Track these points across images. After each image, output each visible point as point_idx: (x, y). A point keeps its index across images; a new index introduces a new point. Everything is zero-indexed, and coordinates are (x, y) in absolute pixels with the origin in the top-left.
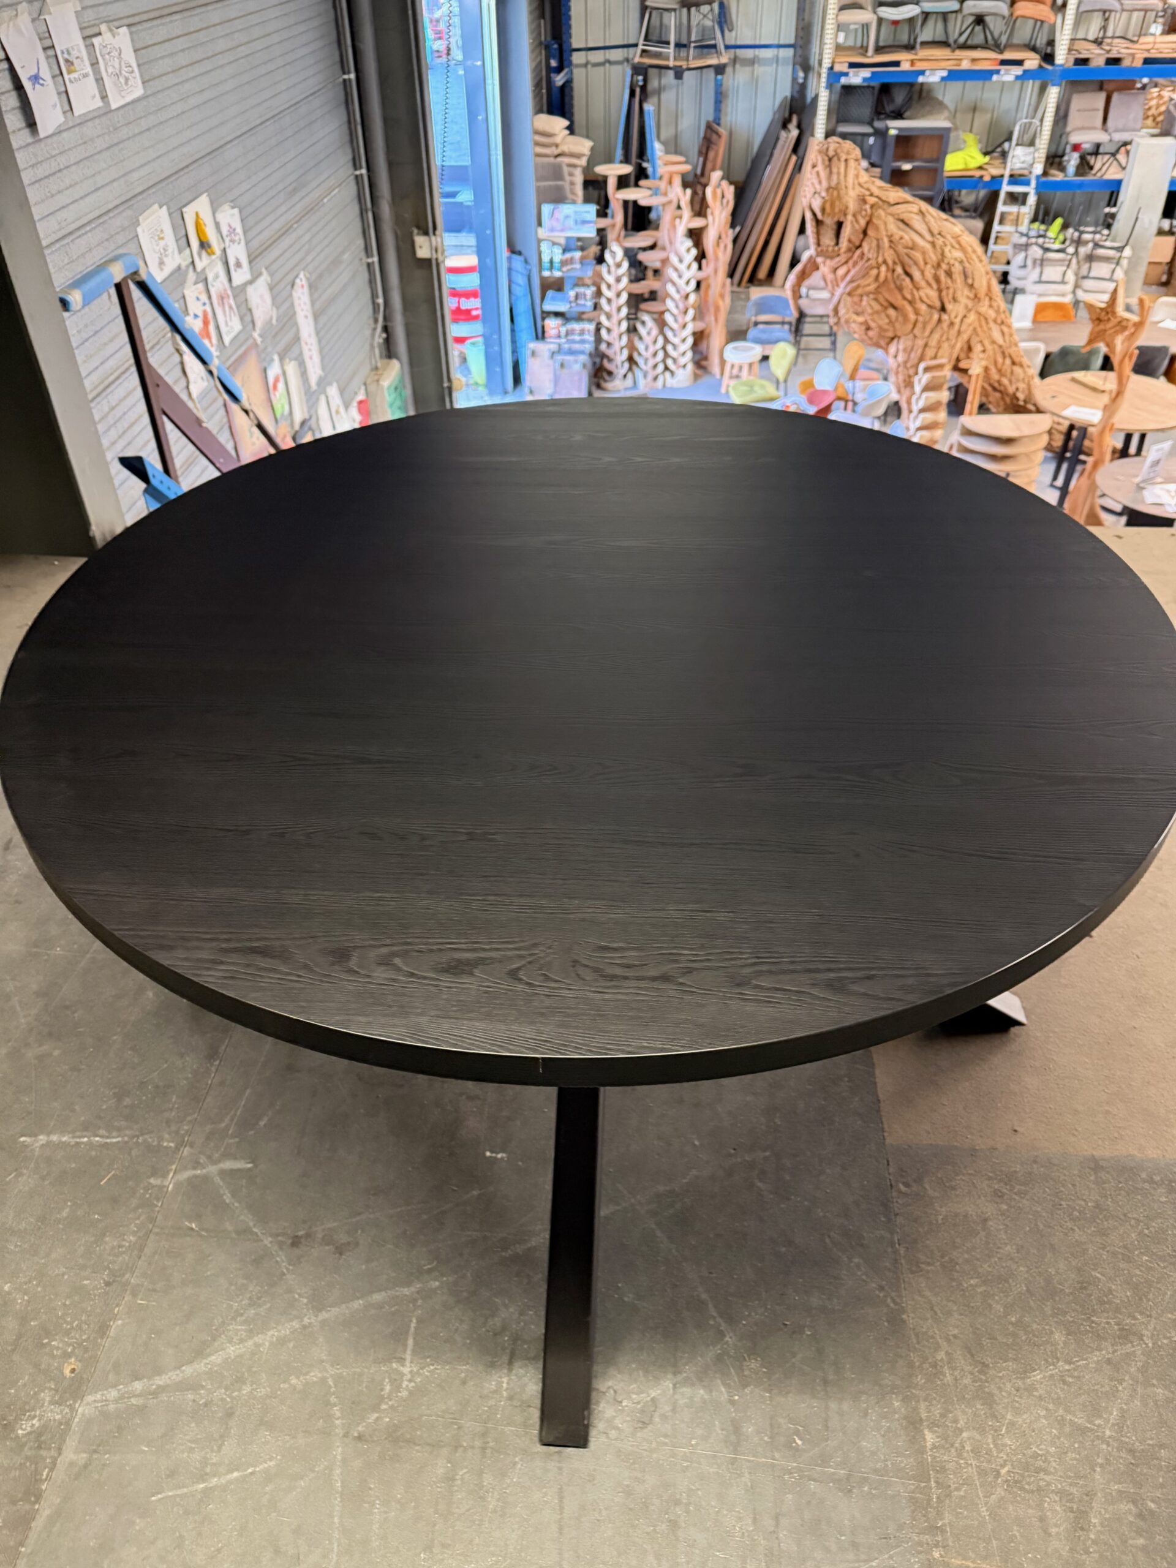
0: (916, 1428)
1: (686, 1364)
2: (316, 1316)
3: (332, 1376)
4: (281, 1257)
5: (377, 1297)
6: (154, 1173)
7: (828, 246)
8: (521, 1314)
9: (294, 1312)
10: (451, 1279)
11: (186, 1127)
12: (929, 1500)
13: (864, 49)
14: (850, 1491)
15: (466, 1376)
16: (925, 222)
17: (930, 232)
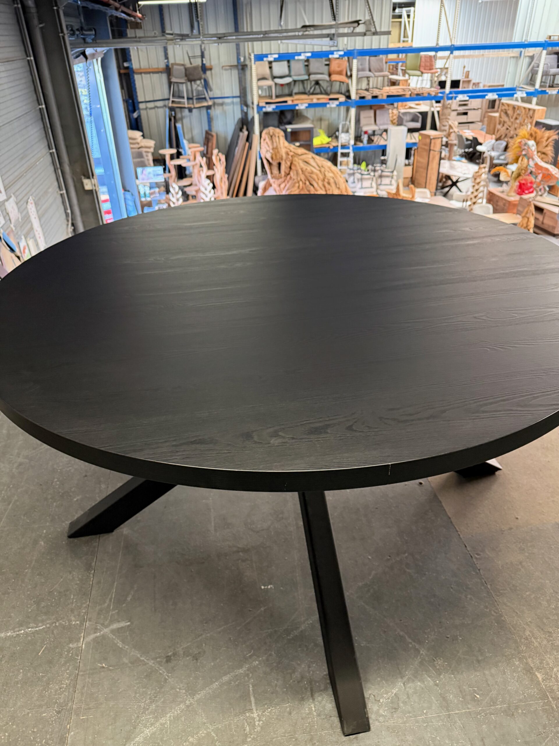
0: (531, 673)
1: (406, 671)
2: (193, 698)
3: (212, 730)
4: (162, 670)
5: (226, 678)
6: (71, 641)
7: (276, 174)
8: (309, 667)
9: (179, 700)
10: (264, 658)
11: (84, 611)
12: (553, 708)
13: (271, 97)
14: (513, 715)
15: (290, 710)
16: (315, 162)
17: (318, 166)
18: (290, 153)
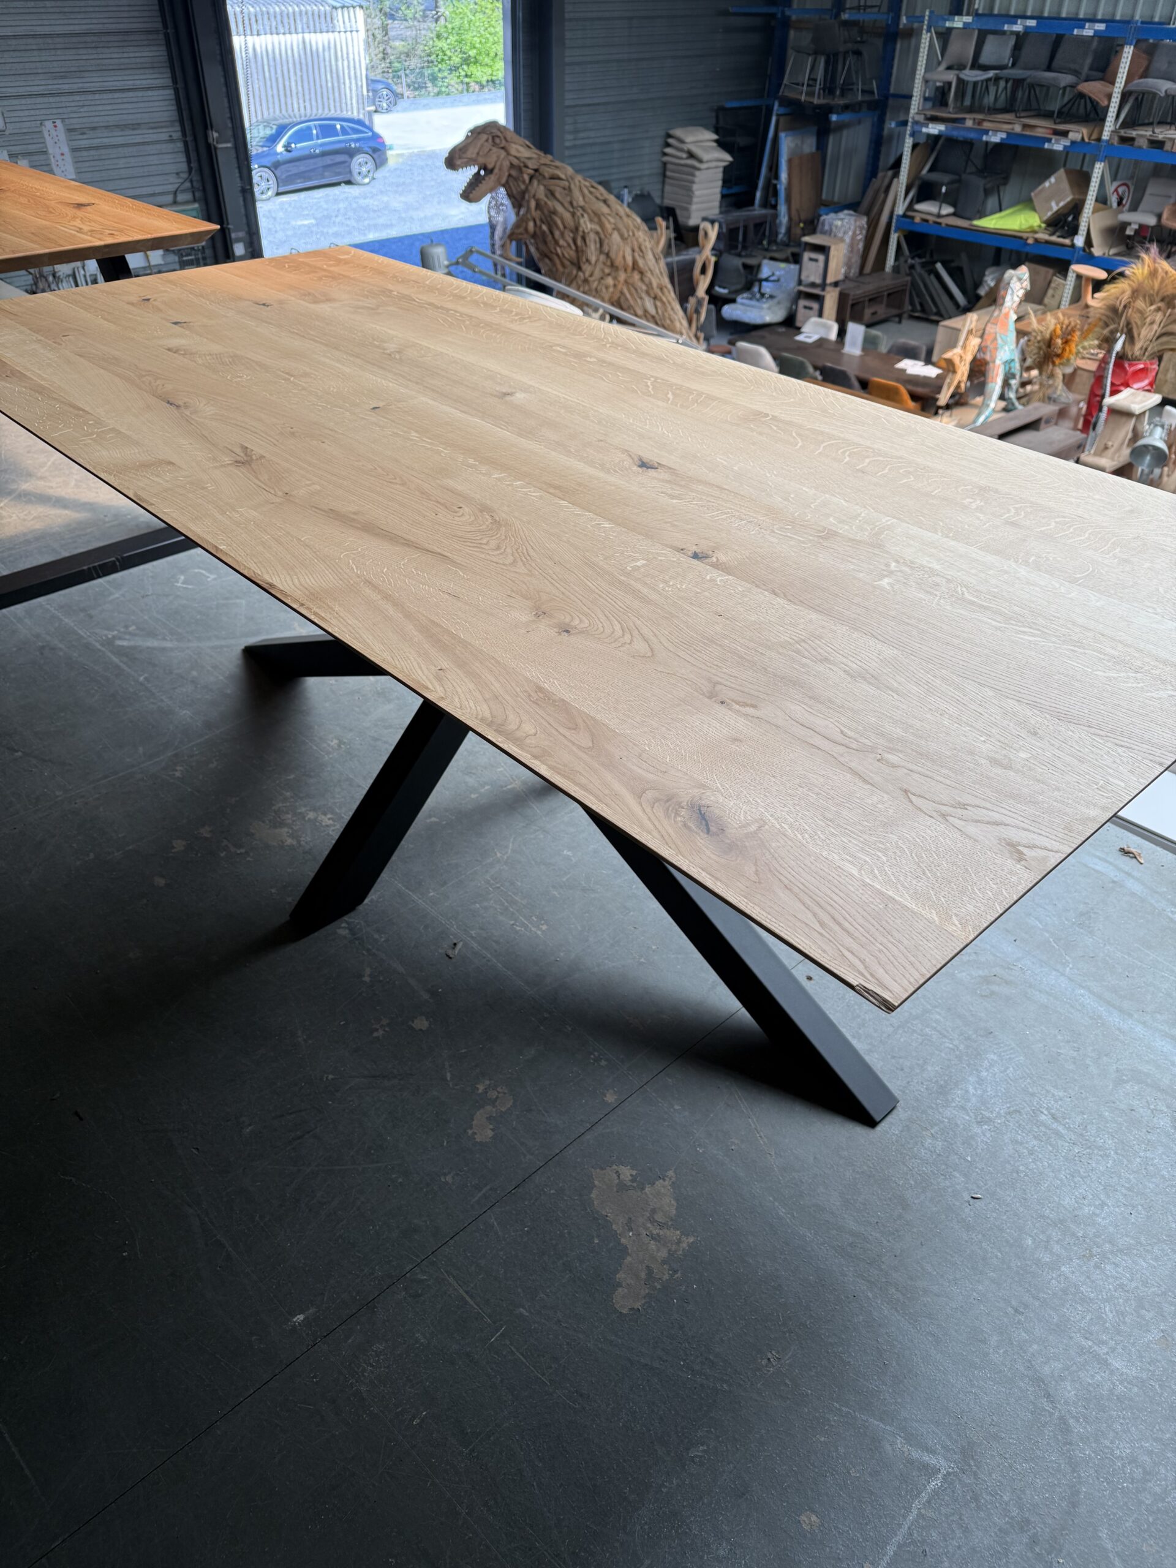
13: (947, 106)
16: (572, 197)
17: (571, 203)
18: (524, 169)
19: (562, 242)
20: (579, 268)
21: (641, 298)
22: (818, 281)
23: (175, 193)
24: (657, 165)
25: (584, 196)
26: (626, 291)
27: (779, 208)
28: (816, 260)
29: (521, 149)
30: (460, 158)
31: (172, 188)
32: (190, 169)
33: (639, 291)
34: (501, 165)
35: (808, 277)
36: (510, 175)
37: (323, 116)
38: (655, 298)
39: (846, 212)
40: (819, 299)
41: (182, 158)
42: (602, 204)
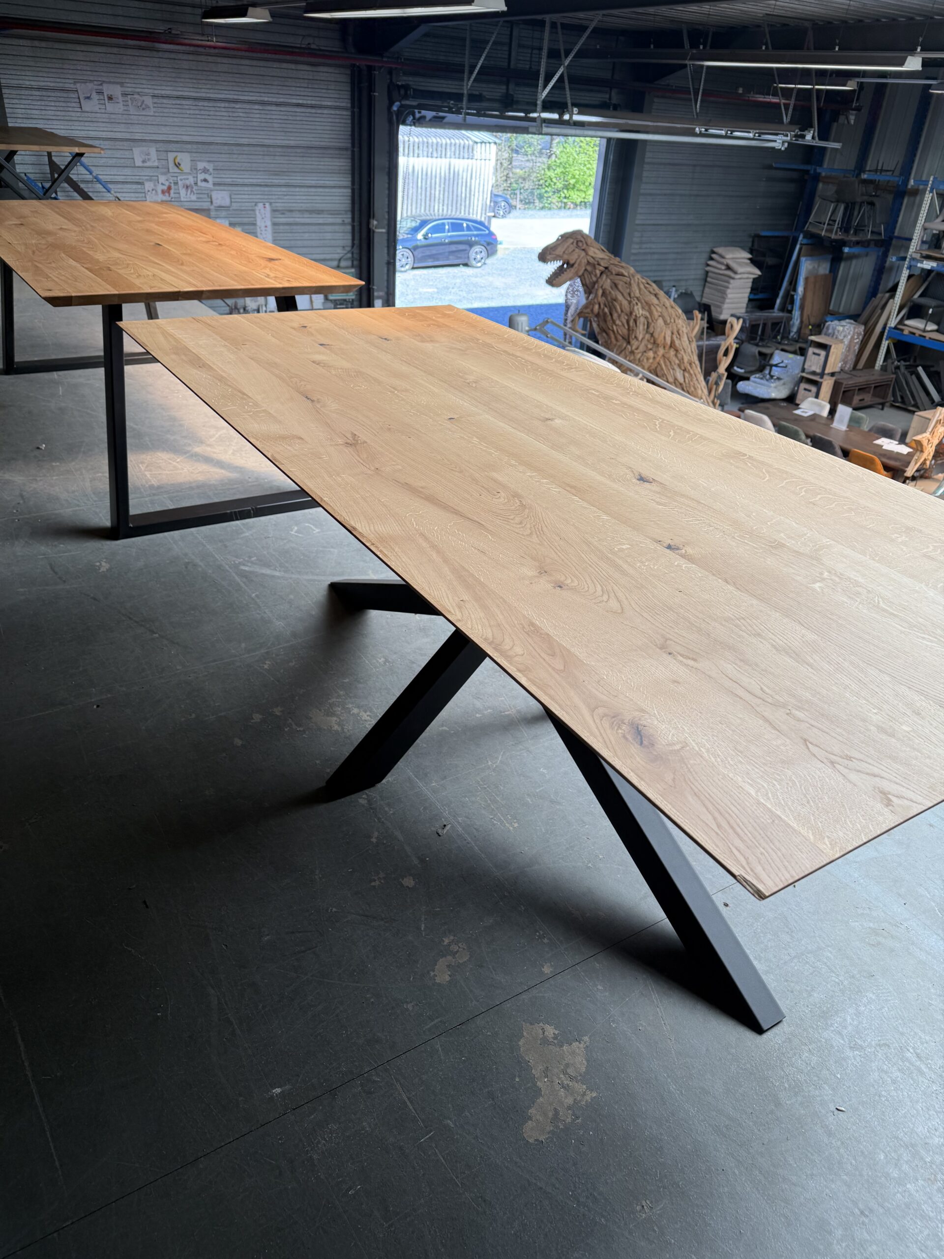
16: (630, 289)
17: (629, 294)
18: (597, 266)
19: (618, 322)
20: (629, 343)
21: (673, 369)
22: (818, 370)
23: (340, 260)
24: (700, 273)
25: (640, 289)
26: (662, 362)
27: (793, 312)
28: (819, 355)
29: (597, 251)
30: (550, 254)
31: (337, 256)
32: (353, 246)
33: (673, 363)
34: (581, 261)
35: (810, 366)
36: (586, 270)
37: (455, 217)
38: (685, 370)
39: (848, 321)
40: (817, 384)
41: (349, 237)
42: (653, 297)
